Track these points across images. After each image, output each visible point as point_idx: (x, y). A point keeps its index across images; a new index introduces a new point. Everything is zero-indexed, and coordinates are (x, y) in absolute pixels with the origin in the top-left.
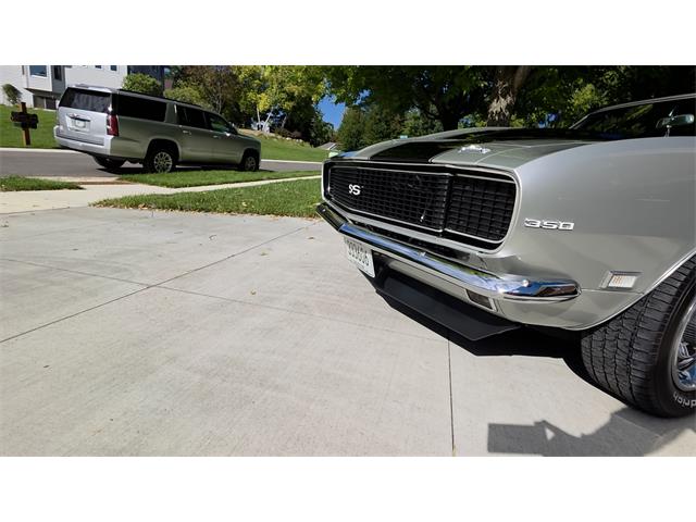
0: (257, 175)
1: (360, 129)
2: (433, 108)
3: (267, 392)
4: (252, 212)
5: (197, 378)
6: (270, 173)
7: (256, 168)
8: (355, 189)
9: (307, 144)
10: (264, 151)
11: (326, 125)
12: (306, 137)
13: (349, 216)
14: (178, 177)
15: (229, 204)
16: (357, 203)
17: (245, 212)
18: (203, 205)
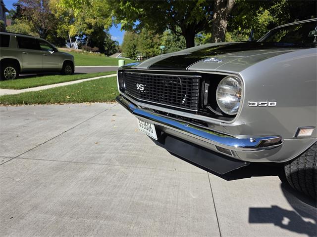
0: (73, 77)
1: (136, 44)
2: (178, 29)
3: (101, 222)
4: (74, 102)
5: (54, 218)
6: (82, 74)
7: (72, 73)
8: (140, 87)
9: (103, 55)
10: (76, 61)
11: (114, 42)
12: (102, 51)
13: (138, 103)
14: (21, 82)
15: (57, 98)
16: (143, 96)
17: (69, 102)
18: (41, 99)
